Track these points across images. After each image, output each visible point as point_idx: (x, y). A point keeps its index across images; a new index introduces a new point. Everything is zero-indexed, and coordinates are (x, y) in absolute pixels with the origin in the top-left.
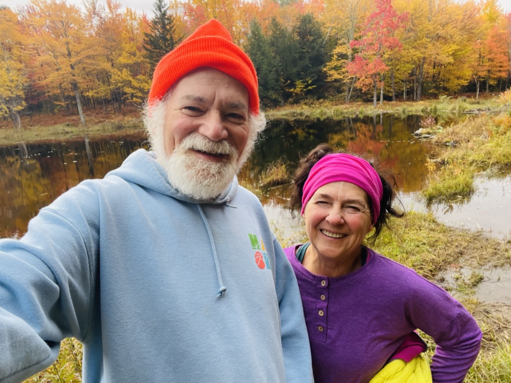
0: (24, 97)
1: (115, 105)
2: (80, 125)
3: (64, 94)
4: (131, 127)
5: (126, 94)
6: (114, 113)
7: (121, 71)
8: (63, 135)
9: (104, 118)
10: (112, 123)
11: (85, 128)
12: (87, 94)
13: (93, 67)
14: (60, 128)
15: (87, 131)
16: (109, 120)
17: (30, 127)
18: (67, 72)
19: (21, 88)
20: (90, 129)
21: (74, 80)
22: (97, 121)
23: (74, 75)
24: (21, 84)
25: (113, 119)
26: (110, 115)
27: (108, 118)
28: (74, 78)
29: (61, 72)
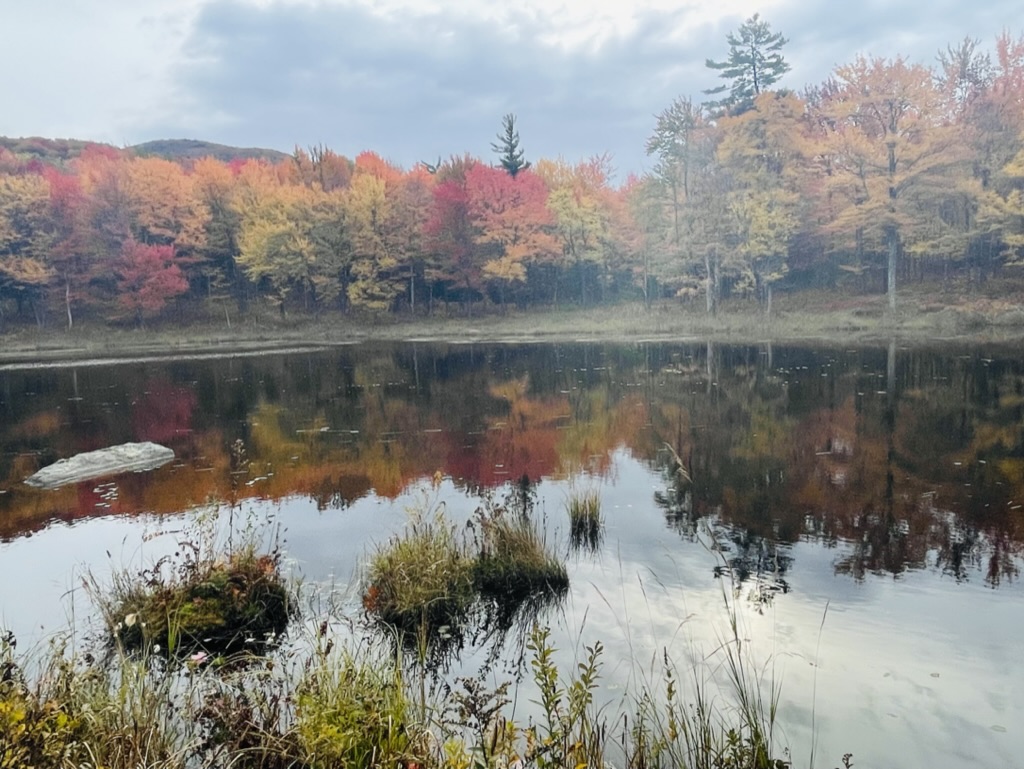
0: (786, 255)
1: (972, 274)
2: (885, 314)
3: (862, 249)
4: (1007, 325)
5: (1005, 247)
6: (967, 292)
7: (1005, 196)
8: (847, 333)
9: (941, 302)
10: (958, 313)
11: (894, 321)
12: (913, 249)
13: (939, 190)
14: (843, 318)
15: (898, 329)
16: (953, 307)
17: (786, 314)
18: (882, 204)
19: (786, 238)
20: (905, 324)
21: (892, 220)
22: (924, 307)
23: (893, 211)
24: (786, 232)
25: (962, 304)
26: (957, 295)
27: (950, 302)
28: (893, 215)
29: (866, 206)
